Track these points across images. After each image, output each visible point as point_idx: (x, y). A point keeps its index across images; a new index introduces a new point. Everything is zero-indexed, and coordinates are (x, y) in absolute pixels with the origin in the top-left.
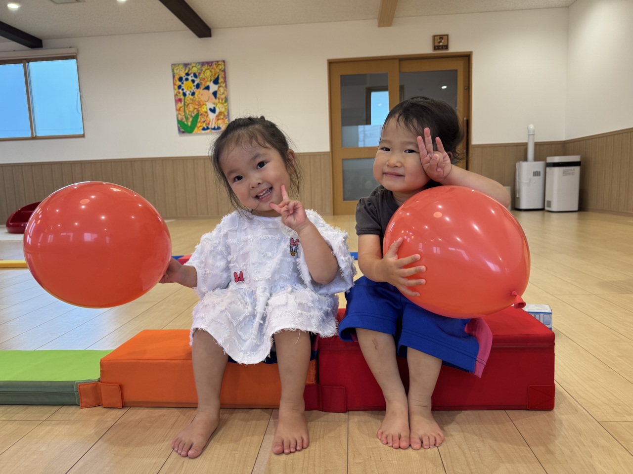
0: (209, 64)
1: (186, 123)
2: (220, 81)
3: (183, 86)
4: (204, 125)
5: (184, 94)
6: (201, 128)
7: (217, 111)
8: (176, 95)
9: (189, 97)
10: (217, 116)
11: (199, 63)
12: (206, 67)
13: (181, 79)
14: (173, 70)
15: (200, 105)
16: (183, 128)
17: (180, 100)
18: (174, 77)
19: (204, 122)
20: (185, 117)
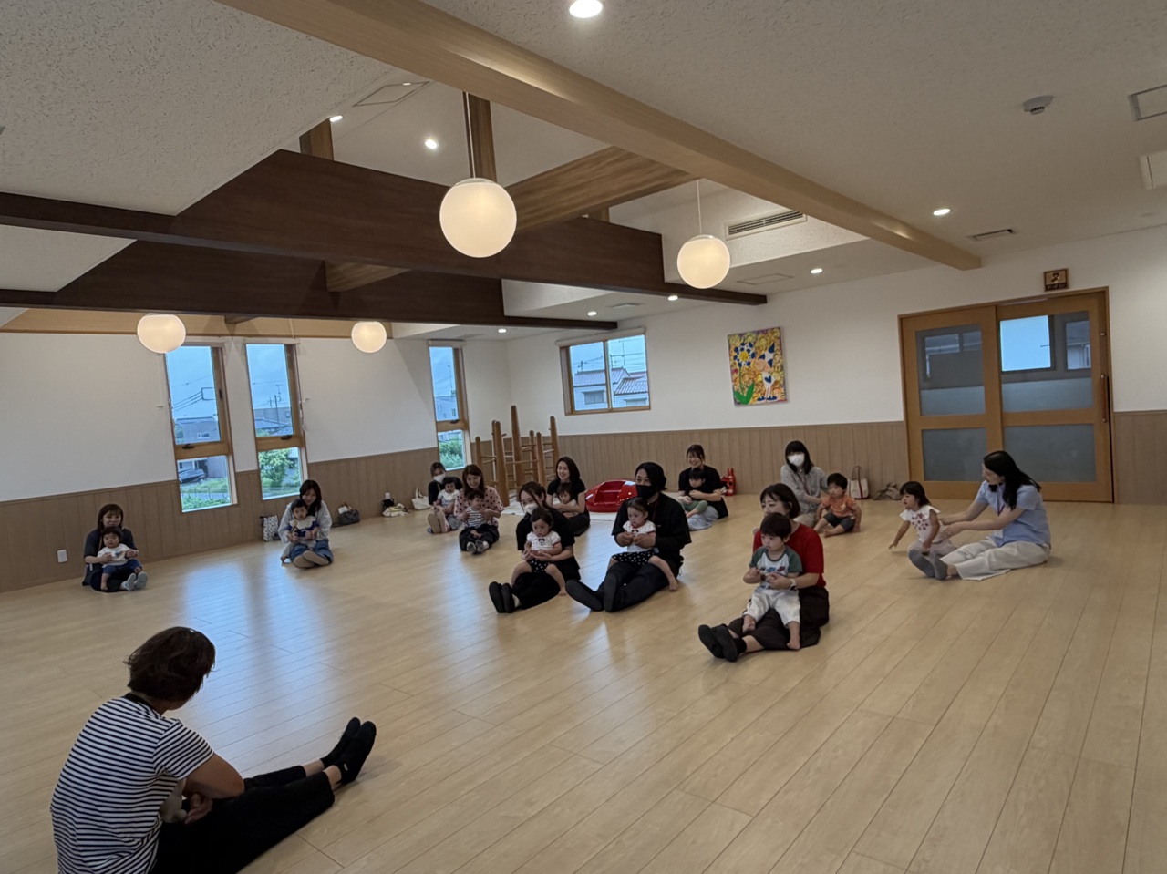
0: (765, 332)
1: (741, 394)
2: (775, 349)
3: (739, 357)
4: (760, 395)
5: (740, 365)
6: (757, 398)
7: (773, 380)
8: (732, 366)
9: (745, 367)
10: (773, 386)
11: (754, 332)
12: (761, 335)
13: (736, 350)
14: (729, 341)
15: (756, 375)
16: (739, 399)
17: (736, 371)
18: (730, 348)
19: (759, 392)
20: (741, 388)
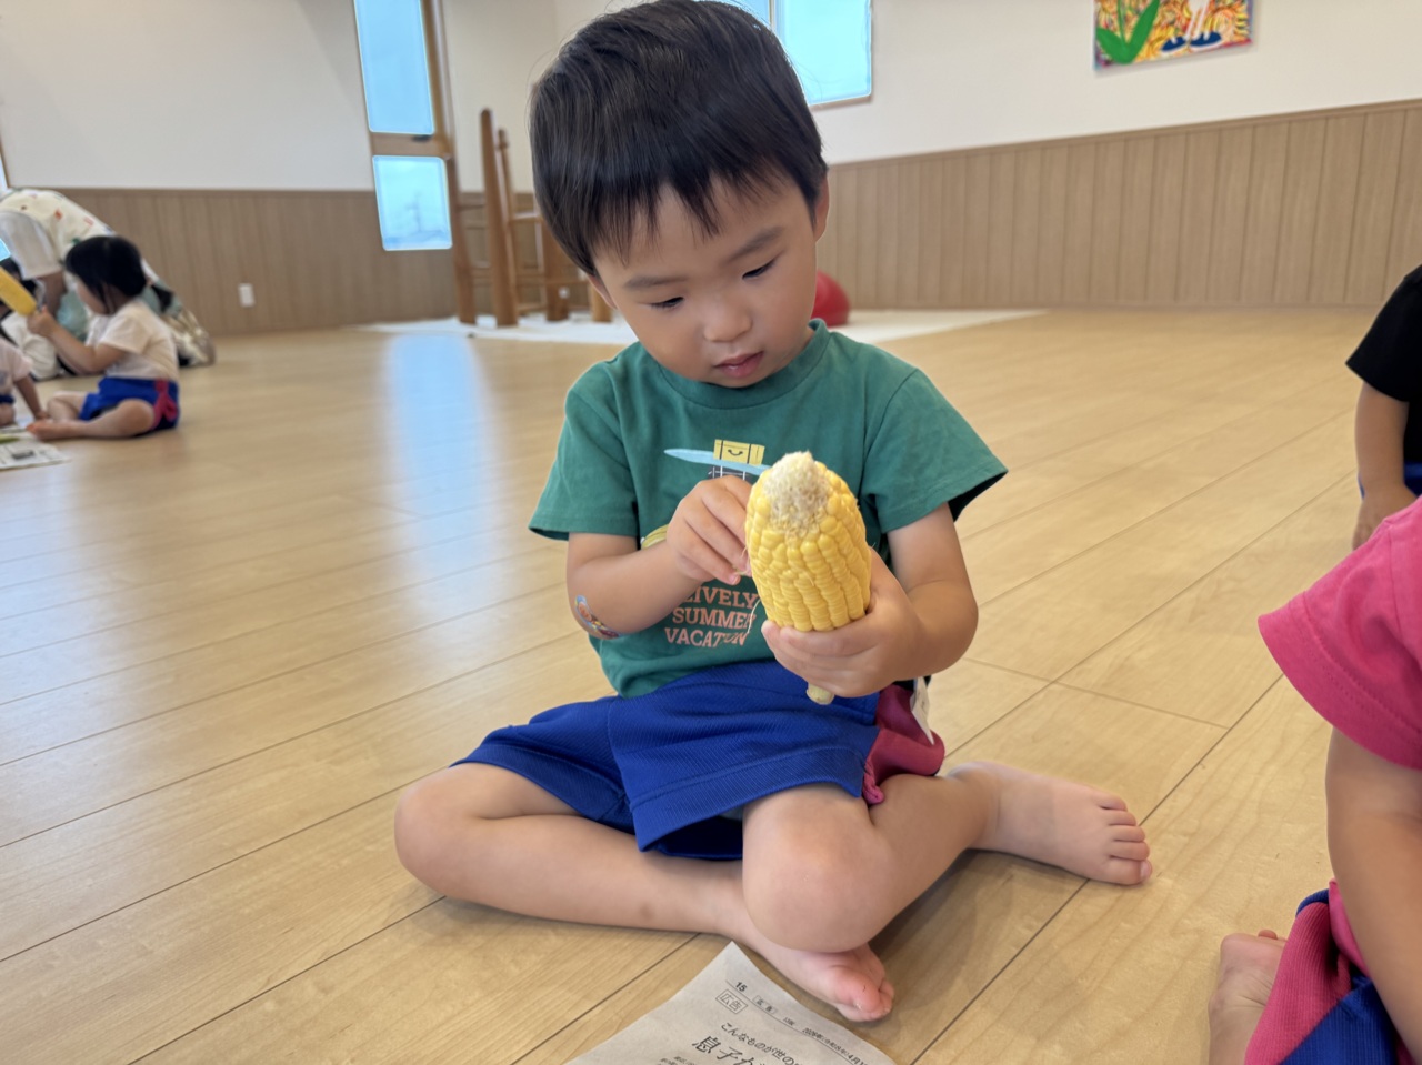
1: (1118, 34)
4: (1171, 35)
6: (1162, 43)
16: (1108, 52)
19: (1172, 23)
20: (1119, 18)
